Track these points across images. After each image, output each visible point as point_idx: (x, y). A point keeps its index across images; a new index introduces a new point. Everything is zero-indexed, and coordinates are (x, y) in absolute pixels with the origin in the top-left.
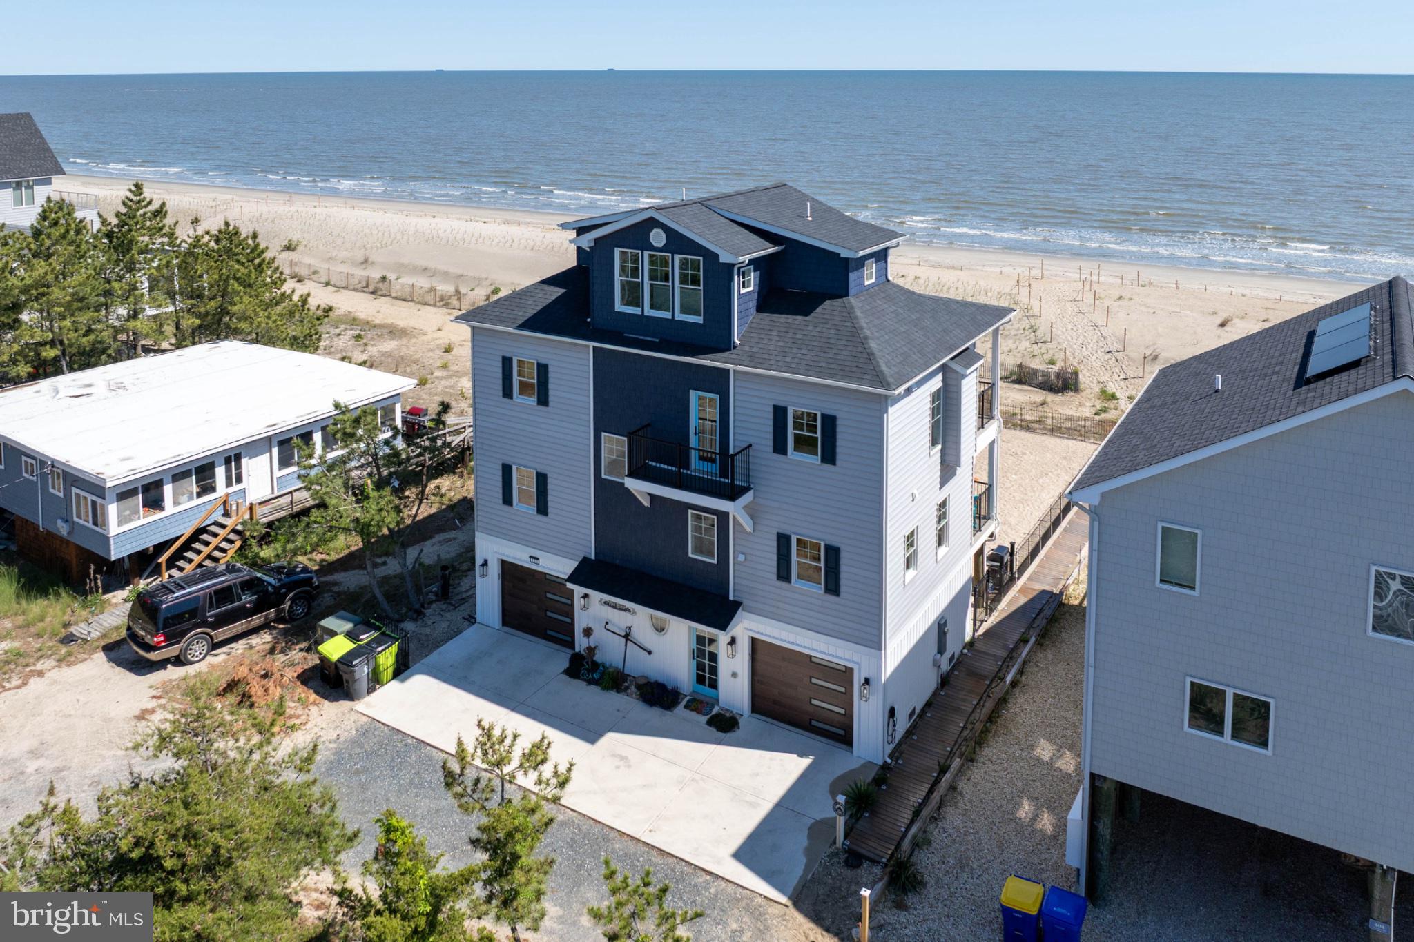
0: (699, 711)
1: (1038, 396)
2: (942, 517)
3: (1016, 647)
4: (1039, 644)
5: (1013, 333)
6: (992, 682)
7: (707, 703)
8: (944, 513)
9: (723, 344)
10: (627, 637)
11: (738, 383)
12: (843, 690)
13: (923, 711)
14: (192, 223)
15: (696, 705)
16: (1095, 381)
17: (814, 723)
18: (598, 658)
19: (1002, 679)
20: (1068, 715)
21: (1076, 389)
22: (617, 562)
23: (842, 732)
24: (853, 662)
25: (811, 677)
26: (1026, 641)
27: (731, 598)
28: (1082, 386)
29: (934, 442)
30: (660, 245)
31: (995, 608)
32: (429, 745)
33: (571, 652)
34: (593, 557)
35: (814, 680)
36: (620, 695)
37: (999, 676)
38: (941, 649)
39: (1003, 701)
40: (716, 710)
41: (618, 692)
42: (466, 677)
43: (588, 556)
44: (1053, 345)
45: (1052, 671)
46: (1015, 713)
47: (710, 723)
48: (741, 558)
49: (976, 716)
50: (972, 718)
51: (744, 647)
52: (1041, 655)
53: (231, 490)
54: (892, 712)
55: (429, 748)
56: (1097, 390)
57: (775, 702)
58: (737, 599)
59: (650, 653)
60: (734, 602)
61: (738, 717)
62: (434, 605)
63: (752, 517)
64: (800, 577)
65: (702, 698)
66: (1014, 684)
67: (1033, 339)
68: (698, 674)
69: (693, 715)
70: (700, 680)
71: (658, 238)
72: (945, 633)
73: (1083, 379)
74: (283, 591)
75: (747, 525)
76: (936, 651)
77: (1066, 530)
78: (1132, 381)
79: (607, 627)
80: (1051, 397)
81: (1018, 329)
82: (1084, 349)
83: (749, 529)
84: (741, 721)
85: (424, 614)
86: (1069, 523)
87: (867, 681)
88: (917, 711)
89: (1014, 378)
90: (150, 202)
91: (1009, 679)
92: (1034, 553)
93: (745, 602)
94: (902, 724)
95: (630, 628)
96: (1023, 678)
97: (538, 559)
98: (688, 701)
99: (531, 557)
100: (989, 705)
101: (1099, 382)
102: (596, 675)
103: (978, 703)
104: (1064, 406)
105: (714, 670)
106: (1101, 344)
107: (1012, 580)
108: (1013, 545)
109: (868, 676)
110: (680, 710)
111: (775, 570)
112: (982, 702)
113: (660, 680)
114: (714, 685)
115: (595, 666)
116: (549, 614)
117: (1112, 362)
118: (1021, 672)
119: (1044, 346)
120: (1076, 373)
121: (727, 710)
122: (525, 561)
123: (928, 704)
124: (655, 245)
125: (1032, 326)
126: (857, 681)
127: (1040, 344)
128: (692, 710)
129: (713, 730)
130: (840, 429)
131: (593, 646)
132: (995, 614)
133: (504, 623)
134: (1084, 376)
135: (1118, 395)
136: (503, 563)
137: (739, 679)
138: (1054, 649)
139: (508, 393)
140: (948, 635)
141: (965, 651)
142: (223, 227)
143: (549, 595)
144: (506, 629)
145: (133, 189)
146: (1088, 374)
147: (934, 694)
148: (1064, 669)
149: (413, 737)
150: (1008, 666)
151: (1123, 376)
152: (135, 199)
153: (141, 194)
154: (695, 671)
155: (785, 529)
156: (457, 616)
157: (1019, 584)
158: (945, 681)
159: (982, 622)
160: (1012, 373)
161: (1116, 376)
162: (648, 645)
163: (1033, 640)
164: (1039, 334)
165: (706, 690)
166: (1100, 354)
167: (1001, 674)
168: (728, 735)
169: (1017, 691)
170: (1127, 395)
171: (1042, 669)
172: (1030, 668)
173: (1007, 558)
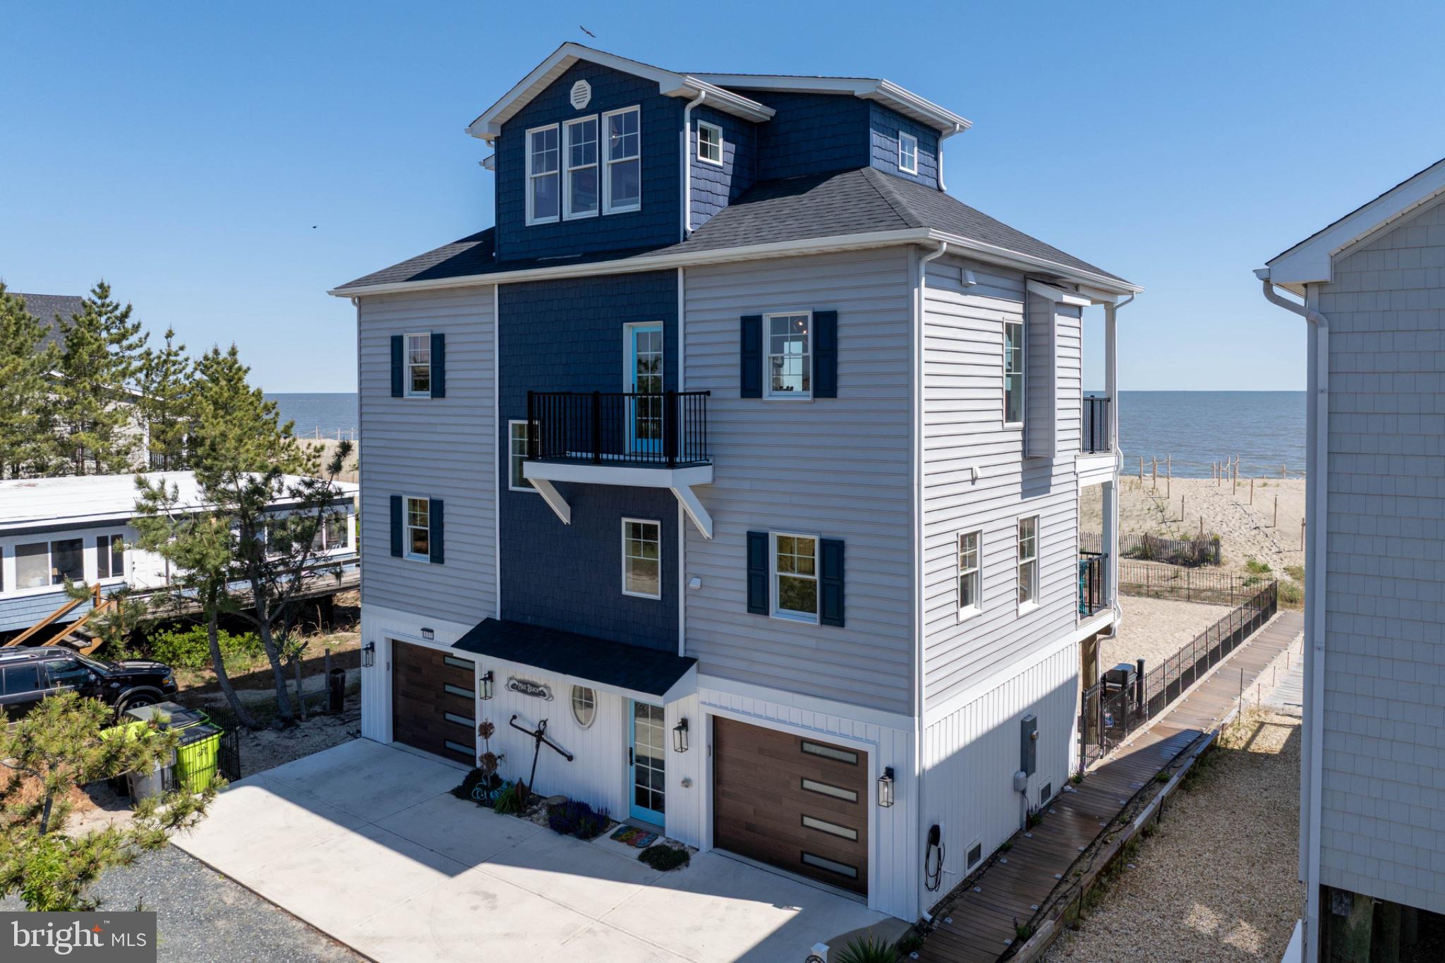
0: (630, 842)
1: (1169, 569)
2: (1026, 550)
3: (1149, 786)
4: (1183, 786)
5: (1135, 513)
6: (1110, 825)
7: (648, 833)
8: (1031, 542)
9: (669, 234)
10: (539, 735)
11: (690, 295)
12: (852, 796)
13: (994, 857)
14: (167, 337)
15: (628, 834)
16: (1241, 555)
17: (808, 858)
18: (502, 771)
19: (1128, 823)
20: (1239, 874)
21: (1217, 561)
22: (529, 620)
23: (852, 872)
24: (868, 741)
25: (802, 779)
26: (1164, 781)
27: (681, 654)
28: (1223, 560)
29: (1010, 416)
30: (582, 106)
31: (1116, 745)
32: (208, 866)
33: (470, 769)
34: (498, 618)
35: (807, 784)
36: (522, 820)
37: (1122, 818)
38: (1028, 764)
39: (1127, 851)
40: (659, 841)
41: (519, 816)
42: (310, 792)
43: (492, 616)
44: (1186, 523)
45: (1208, 821)
46: (1150, 869)
47: (642, 858)
48: (695, 584)
49: (1084, 865)
50: (1077, 868)
51: (701, 735)
52: (1188, 801)
53: (104, 582)
54: (935, 835)
55: (205, 870)
56: (1243, 562)
57: (750, 827)
58: (690, 655)
59: (570, 758)
60: (685, 658)
61: (690, 852)
62: (317, 718)
63: (712, 513)
64: (784, 604)
65: (641, 826)
66: (1146, 833)
67: (1160, 519)
68: (637, 789)
69: (622, 847)
70: (642, 798)
71: (581, 94)
72: (1033, 739)
73: (1226, 551)
74: (115, 685)
75: (704, 526)
76: (1018, 767)
77: (1215, 675)
78: (1288, 554)
79: (514, 722)
80: (1184, 571)
81: (1142, 509)
82: (1224, 525)
83: (706, 533)
84: (694, 858)
85: (298, 726)
86: (1219, 669)
87: (890, 773)
88: (985, 854)
89: (1137, 553)
90: (116, 307)
91: (1138, 822)
92: (1173, 691)
93: (702, 658)
94: (955, 871)
95: (545, 722)
96: (1161, 826)
97: (431, 631)
98: (620, 830)
99: (424, 630)
100: (1106, 854)
101: (1245, 556)
102: (494, 795)
103: (1086, 850)
104: (1203, 578)
105: (660, 780)
106: (1245, 521)
107: (1139, 717)
108: (1141, 663)
109: (891, 765)
110: (604, 841)
111: (744, 597)
112: (1094, 850)
113: (584, 799)
114: (658, 804)
115: (496, 781)
116: (449, 716)
117: (1261, 537)
118: (1158, 816)
119: (1174, 527)
120: (1216, 543)
121: (677, 842)
122: (416, 638)
123: (1004, 849)
124: (578, 107)
125: (1158, 506)
126: (873, 773)
127: (1168, 524)
128: (622, 841)
129: (646, 866)
130: (844, 332)
131: (496, 753)
132: (1115, 750)
133: (395, 738)
134: (1226, 550)
135: (1270, 566)
136: (395, 644)
137: (693, 790)
138: (1207, 795)
139: (397, 391)
140: (1038, 743)
141: (1069, 788)
142: (211, 355)
143: (448, 688)
144: (398, 744)
145: (98, 290)
146: (1231, 549)
147: (1015, 837)
148: (1227, 819)
149: (191, 856)
150: (1137, 808)
151: (1274, 549)
152: (99, 302)
153: (106, 297)
154: (634, 785)
155: (759, 525)
156: (342, 731)
157: (1152, 722)
158: (1032, 821)
159: (1094, 758)
160: (1135, 549)
161: (1266, 550)
162: (569, 748)
163: (1174, 780)
164: (1168, 514)
165: (648, 814)
166: (1244, 531)
167: (1126, 817)
168: (668, 873)
169: (1151, 842)
170: (1282, 567)
171: (1192, 817)
172: (1171, 814)
173: (1132, 679)
